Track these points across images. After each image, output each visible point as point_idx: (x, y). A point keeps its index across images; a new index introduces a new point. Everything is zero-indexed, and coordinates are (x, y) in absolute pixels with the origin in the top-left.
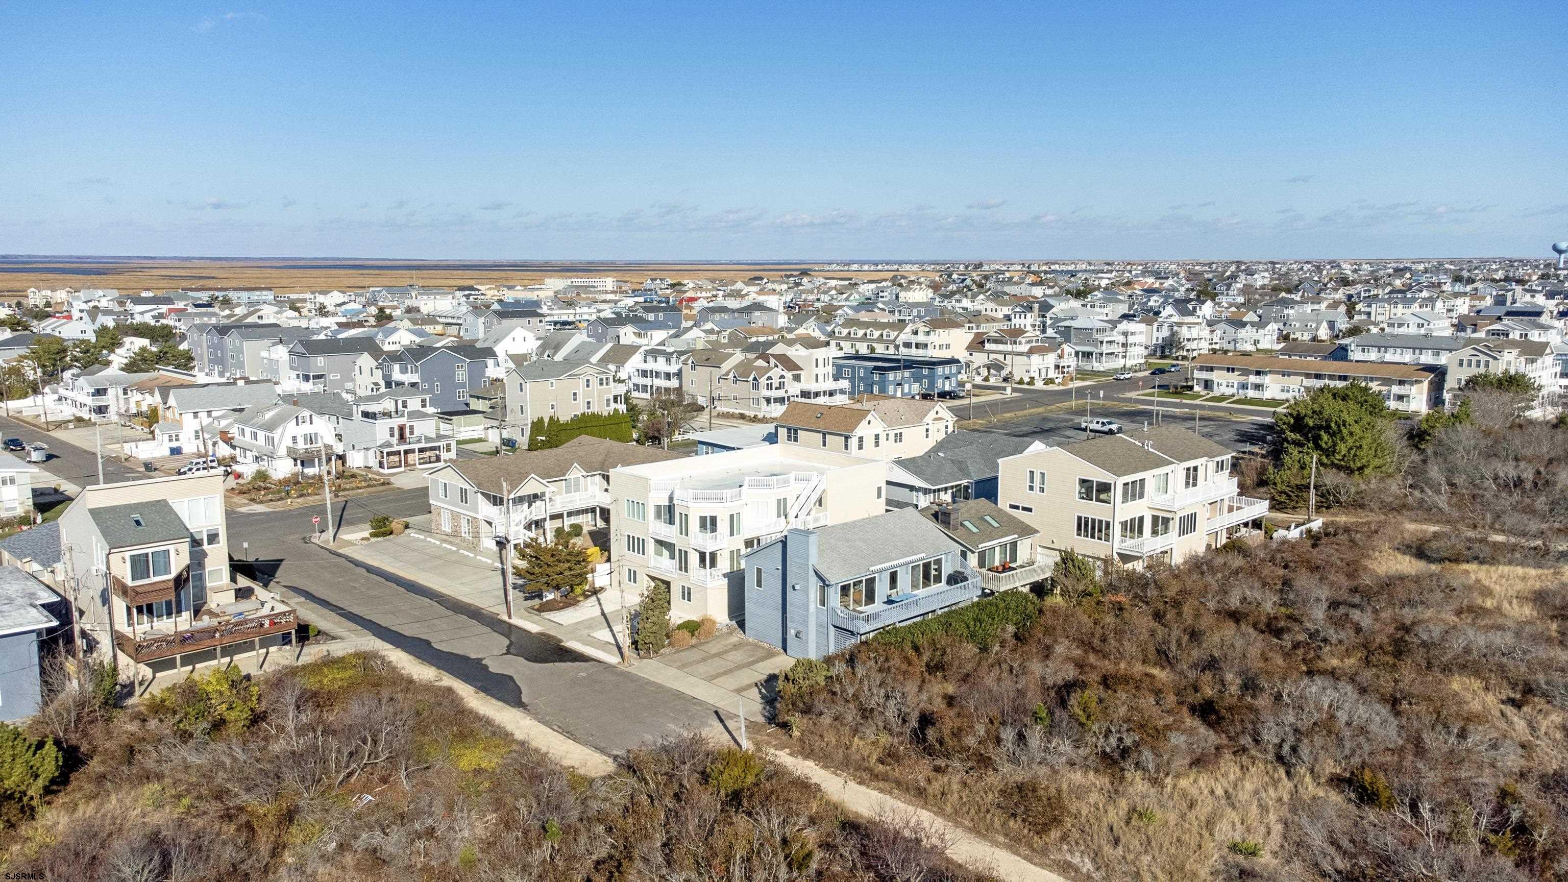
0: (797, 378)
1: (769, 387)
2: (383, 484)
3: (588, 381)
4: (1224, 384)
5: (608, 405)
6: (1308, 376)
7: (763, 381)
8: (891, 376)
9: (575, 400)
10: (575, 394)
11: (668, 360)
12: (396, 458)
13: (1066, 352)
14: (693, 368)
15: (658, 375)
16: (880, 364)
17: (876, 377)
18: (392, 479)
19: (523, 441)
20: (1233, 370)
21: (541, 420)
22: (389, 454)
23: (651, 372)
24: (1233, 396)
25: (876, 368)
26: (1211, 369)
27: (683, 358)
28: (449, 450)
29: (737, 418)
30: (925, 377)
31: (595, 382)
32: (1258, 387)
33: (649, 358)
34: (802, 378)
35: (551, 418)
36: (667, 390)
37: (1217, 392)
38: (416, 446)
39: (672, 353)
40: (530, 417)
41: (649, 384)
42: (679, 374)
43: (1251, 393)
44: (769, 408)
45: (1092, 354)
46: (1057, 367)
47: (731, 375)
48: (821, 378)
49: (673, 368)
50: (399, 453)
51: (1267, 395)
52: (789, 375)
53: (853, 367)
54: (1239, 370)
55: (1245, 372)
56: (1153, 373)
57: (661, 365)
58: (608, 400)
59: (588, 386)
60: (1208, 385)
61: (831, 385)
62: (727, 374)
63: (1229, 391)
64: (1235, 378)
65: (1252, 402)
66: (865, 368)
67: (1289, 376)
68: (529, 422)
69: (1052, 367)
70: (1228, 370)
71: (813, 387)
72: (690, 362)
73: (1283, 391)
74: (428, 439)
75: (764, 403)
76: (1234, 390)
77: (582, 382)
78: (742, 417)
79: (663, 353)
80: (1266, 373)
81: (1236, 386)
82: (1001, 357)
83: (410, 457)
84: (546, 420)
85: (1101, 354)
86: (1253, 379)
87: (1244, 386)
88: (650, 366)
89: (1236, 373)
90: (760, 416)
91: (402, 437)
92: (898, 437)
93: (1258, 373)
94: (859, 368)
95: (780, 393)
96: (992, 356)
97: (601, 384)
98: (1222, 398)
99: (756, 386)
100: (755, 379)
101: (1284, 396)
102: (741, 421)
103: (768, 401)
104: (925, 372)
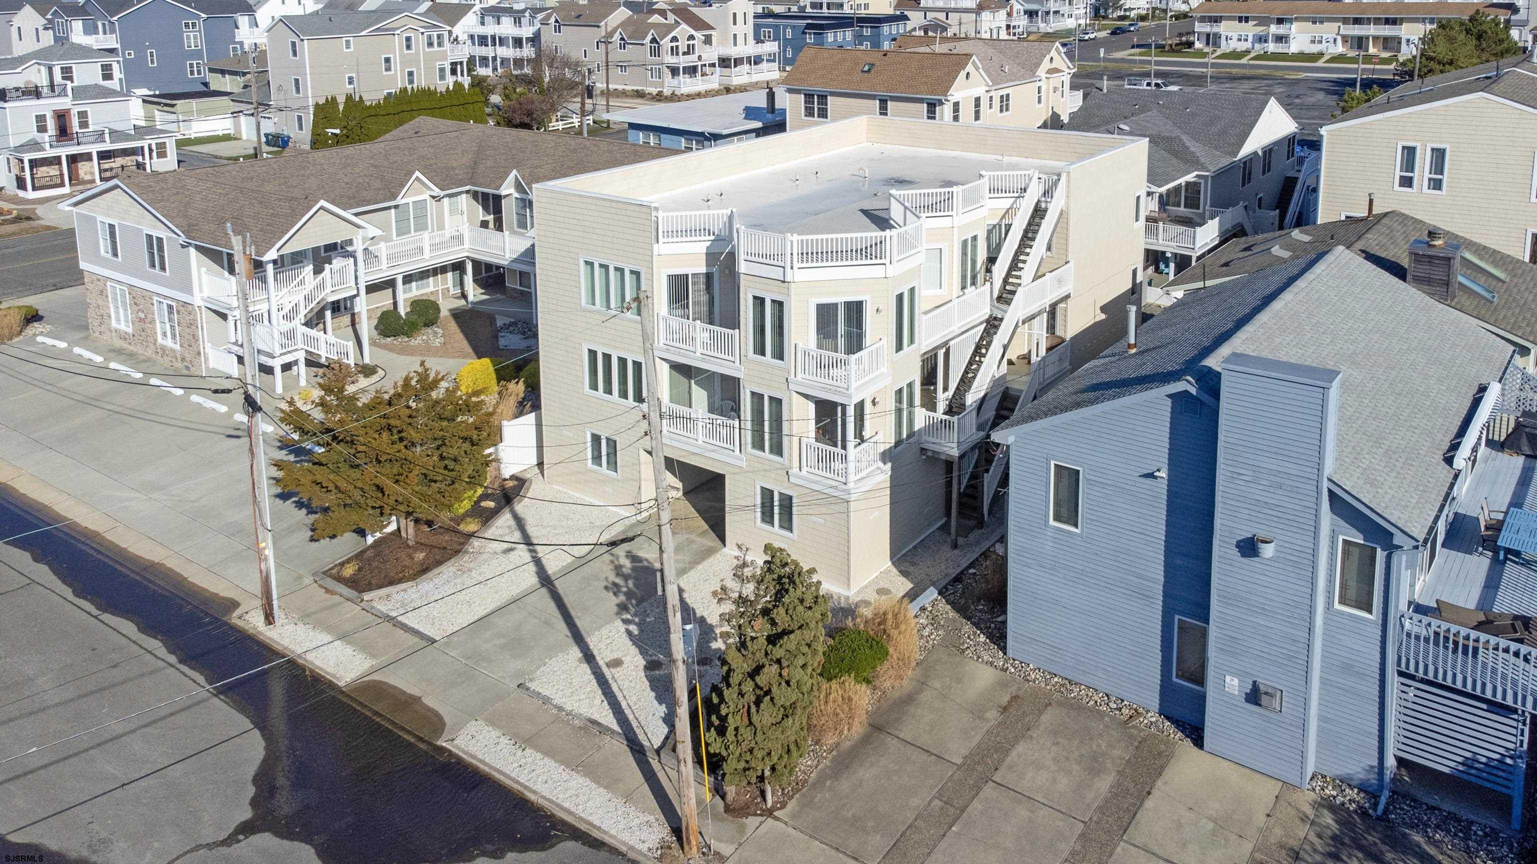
0: (708, 40)
1: (674, 51)
2: (18, 219)
3: (408, 39)
4: (1235, 37)
5: (442, 77)
6: (1345, 21)
7: (666, 43)
8: (830, 37)
9: (388, 69)
10: (387, 60)
11: (518, 22)
12: (53, 171)
13: (1015, 10)
14: (558, 29)
15: (502, 41)
16: (810, 21)
17: (810, 39)
18: (40, 210)
19: (302, 137)
20: (1247, 19)
21: (332, 102)
22: (34, 164)
23: (493, 38)
24: (1248, 52)
25: (809, 26)
26: (1216, 20)
27: (540, 16)
28: (162, 154)
29: (632, 97)
30: (867, 38)
31: (419, 42)
32: (1280, 39)
33: (489, 19)
34: (714, 39)
35: (349, 98)
36: (518, 62)
37: (1225, 47)
38: (94, 149)
39: (523, 11)
40: (312, 96)
41: (492, 54)
42: (535, 40)
43: (1271, 47)
44: (675, 82)
45: (1037, 13)
46: (1008, 27)
47: (617, 37)
48: (740, 40)
49: (526, 32)
50: (57, 160)
51: (1294, 48)
52: (699, 35)
53: (776, 27)
54: (1254, 18)
55: (1264, 21)
56: (1112, 33)
57: (506, 28)
58: (442, 70)
59: (408, 47)
60: (1212, 40)
61: (750, 49)
62: (611, 34)
63: (1242, 46)
64: (1251, 30)
65: (1276, 56)
66: (793, 27)
67: (1322, 22)
68: (311, 102)
69: (1004, 27)
70: (1240, 19)
71: (734, 52)
72: (552, 20)
73: (1313, 42)
74: (115, 135)
75: (667, 74)
76: (1248, 45)
77: (398, 42)
78: (640, 95)
79: (509, 11)
80: (1291, 21)
81: (1250, 39)
82: (942, 16)
83: (83, 168)
84: (341, 100)
85: (1048, 13)
86: (1274, 29)
87: (1261, 39)
88: (491, 29)
89: (1251, 23)
90: (667, 92)
91: (63, 133)
92: (1005, 101)
93: (1280, 21)
94: (785, 27)
95: (691, 60)
96: (930, 15)
97: (430, 44)
98: (1236, 55)
99: (656, 51)
100: (654, 40)
101: (1315, 49)
102: (640, 101)
103: (674, 71)
104: (867, 32)
